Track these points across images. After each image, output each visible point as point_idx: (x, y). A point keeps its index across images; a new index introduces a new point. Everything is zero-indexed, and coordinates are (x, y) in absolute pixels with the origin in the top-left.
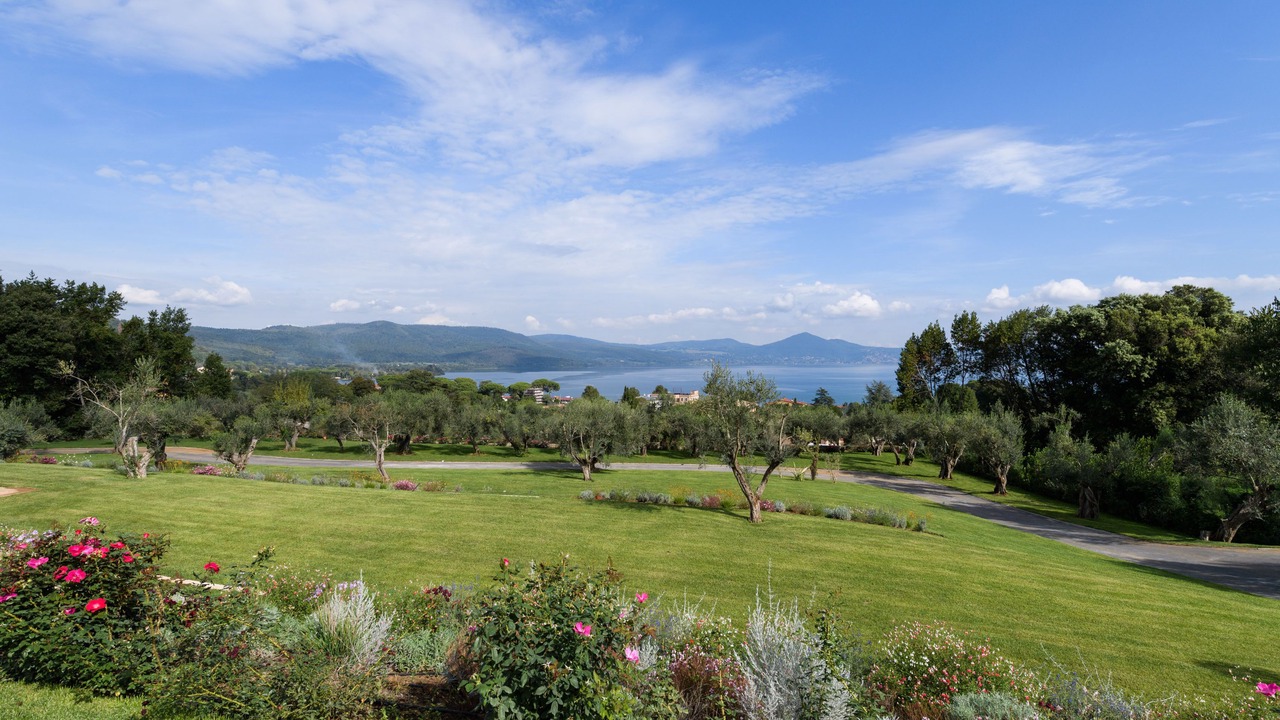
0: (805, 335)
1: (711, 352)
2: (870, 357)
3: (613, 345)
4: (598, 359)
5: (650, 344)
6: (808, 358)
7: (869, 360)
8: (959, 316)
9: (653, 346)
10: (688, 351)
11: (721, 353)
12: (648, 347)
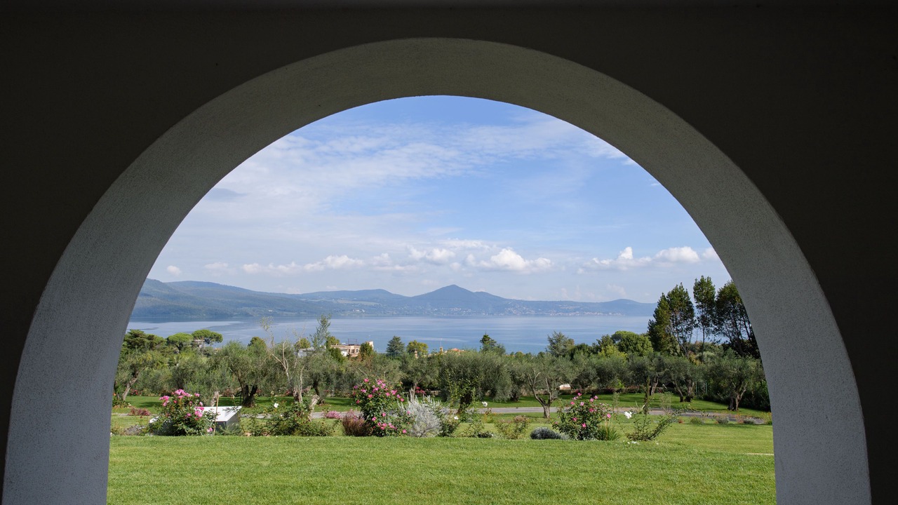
0: (454, 288)
1: (363, 303)
2: (512, 309)
3: (261, 294)
4: (244, 309)
5: (300, 293)
6: (456, 309)
7: (510, 312)
8: (699, 280)
9: (303, 296)
10: (340, 301)
11: (373, 304)
12: (298, 296)
